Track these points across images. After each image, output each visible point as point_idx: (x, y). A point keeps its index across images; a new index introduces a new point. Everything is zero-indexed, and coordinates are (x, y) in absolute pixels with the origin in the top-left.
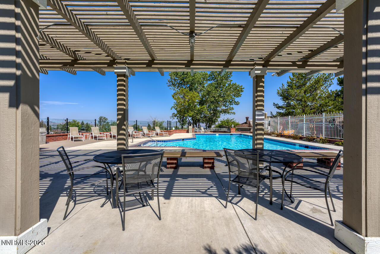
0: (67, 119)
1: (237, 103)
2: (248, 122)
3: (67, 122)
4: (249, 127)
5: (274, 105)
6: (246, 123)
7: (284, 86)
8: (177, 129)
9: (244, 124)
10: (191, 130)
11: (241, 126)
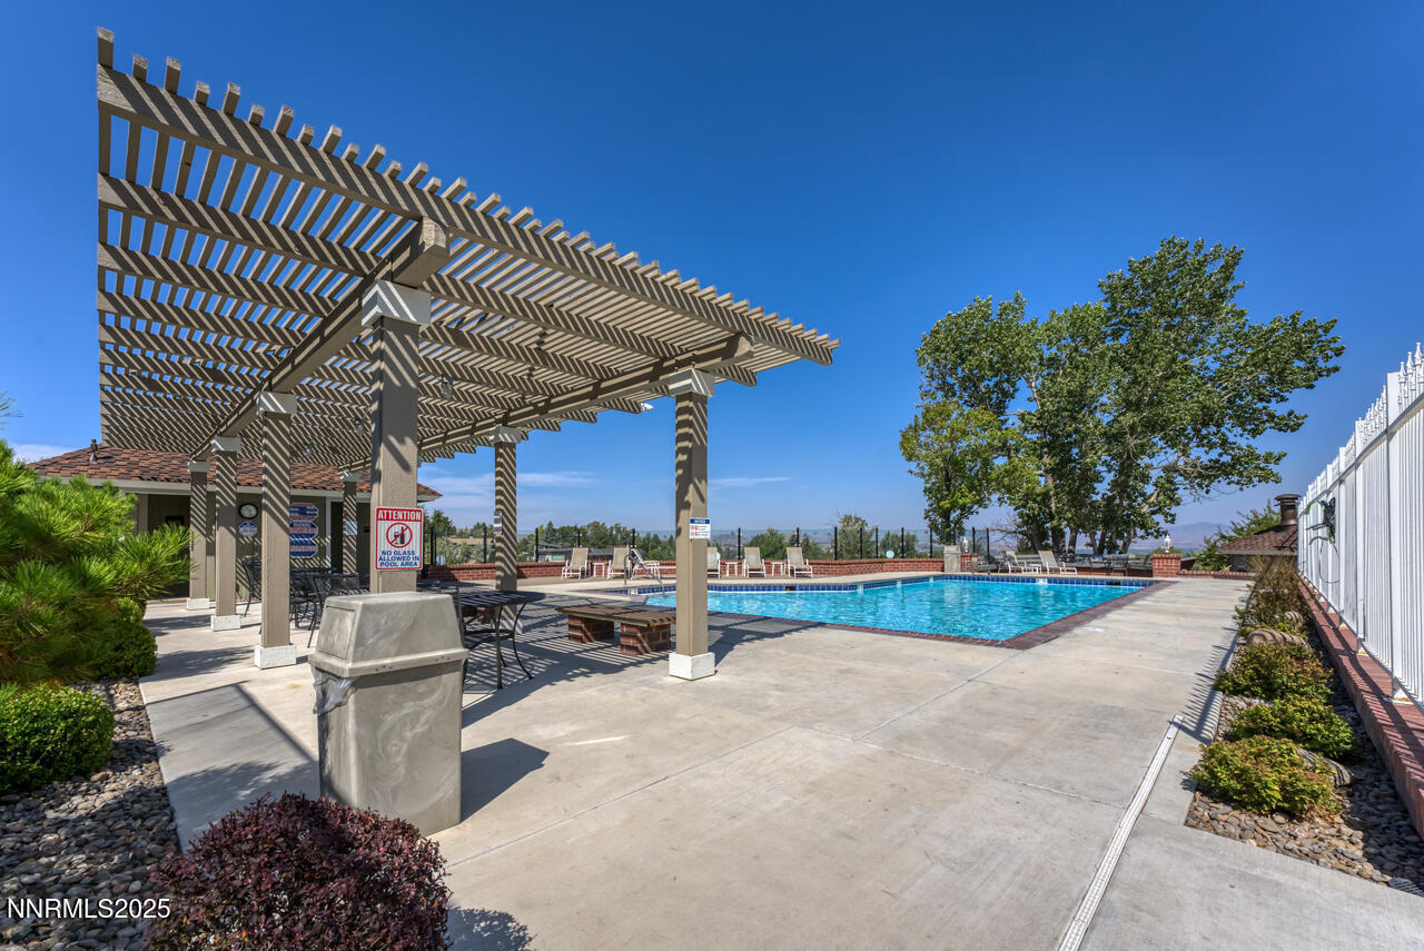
1: (1289, 425)
2: (1289, 523)
4: (1279, 548)
6: (1279, 529)
8: (903, 557)
9: (1266, 535)
10: (951, 561)
11: (1246, 546)
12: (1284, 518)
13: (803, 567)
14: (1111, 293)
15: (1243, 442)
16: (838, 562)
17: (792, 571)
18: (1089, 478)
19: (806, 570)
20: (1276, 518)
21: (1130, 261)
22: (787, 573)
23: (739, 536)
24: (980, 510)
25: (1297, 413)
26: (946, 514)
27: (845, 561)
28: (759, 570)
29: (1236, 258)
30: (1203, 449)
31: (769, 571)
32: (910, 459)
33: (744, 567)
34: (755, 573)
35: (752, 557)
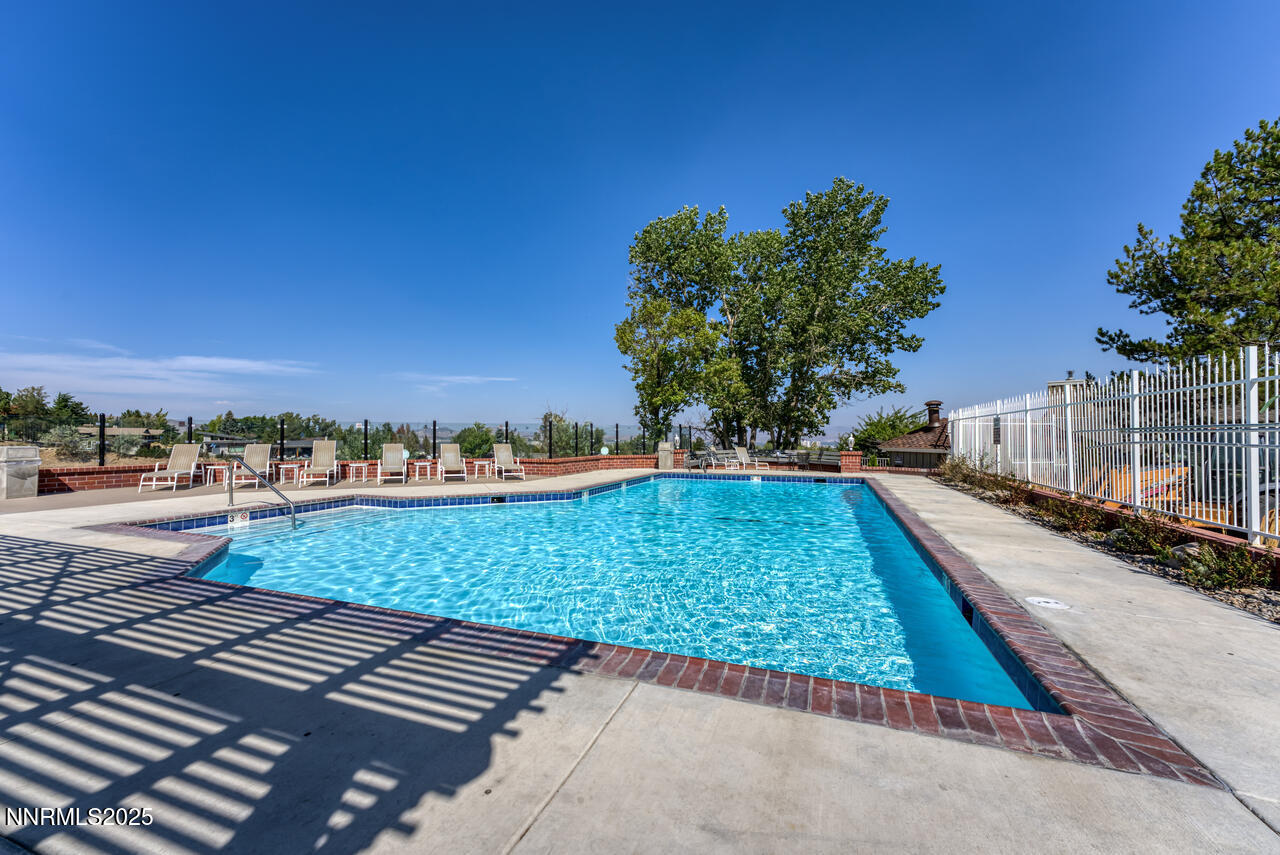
0: (190, 420)
1: (912, 345)
2: (937, 425)
3: (190, 428)
4: (935, 446)
5: (1099, 341)
6: (927, 429)
7: (1150, 237)
8: (617, 454)
9: (917, 435)
10: (666, 458)
11: (904, 444)
12: (931, 420)
13: (512, 467)
14: (794, 218)
15: (883, 359)
16: (553, 460)
17: (500, 472)
18: (769, 383)
19: (516, 471)
20: (924, 419)
21: (808, 194)
22: (493, 473)
23: (435, 430)
24: (686, 408)
25: (918, 337)
26: (655, 412)
27: (561, 460)
28: (458, 472)
29: (882, 206)
30: (854, 363)
31: (471, 472)
32: (625, 353)
33: (440, 467)
34: (453, 476)
35: (451, 456)
